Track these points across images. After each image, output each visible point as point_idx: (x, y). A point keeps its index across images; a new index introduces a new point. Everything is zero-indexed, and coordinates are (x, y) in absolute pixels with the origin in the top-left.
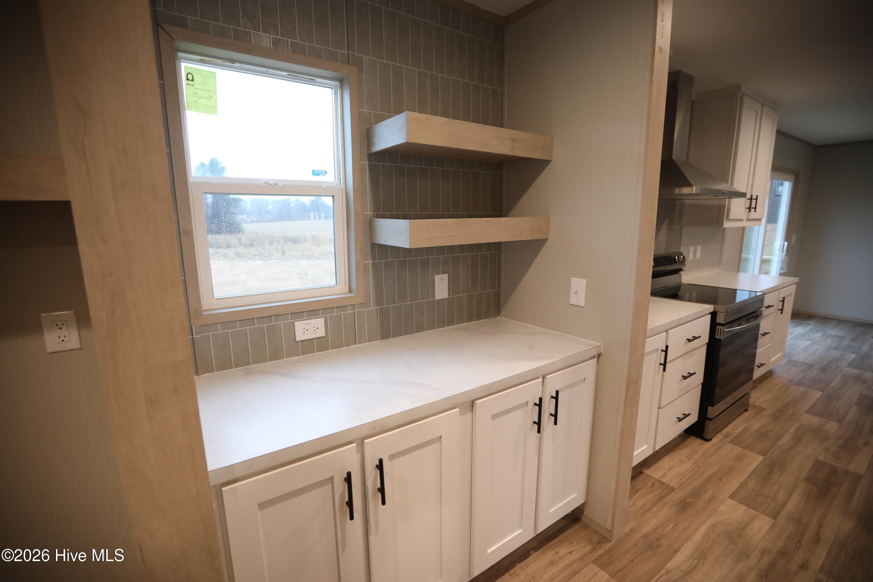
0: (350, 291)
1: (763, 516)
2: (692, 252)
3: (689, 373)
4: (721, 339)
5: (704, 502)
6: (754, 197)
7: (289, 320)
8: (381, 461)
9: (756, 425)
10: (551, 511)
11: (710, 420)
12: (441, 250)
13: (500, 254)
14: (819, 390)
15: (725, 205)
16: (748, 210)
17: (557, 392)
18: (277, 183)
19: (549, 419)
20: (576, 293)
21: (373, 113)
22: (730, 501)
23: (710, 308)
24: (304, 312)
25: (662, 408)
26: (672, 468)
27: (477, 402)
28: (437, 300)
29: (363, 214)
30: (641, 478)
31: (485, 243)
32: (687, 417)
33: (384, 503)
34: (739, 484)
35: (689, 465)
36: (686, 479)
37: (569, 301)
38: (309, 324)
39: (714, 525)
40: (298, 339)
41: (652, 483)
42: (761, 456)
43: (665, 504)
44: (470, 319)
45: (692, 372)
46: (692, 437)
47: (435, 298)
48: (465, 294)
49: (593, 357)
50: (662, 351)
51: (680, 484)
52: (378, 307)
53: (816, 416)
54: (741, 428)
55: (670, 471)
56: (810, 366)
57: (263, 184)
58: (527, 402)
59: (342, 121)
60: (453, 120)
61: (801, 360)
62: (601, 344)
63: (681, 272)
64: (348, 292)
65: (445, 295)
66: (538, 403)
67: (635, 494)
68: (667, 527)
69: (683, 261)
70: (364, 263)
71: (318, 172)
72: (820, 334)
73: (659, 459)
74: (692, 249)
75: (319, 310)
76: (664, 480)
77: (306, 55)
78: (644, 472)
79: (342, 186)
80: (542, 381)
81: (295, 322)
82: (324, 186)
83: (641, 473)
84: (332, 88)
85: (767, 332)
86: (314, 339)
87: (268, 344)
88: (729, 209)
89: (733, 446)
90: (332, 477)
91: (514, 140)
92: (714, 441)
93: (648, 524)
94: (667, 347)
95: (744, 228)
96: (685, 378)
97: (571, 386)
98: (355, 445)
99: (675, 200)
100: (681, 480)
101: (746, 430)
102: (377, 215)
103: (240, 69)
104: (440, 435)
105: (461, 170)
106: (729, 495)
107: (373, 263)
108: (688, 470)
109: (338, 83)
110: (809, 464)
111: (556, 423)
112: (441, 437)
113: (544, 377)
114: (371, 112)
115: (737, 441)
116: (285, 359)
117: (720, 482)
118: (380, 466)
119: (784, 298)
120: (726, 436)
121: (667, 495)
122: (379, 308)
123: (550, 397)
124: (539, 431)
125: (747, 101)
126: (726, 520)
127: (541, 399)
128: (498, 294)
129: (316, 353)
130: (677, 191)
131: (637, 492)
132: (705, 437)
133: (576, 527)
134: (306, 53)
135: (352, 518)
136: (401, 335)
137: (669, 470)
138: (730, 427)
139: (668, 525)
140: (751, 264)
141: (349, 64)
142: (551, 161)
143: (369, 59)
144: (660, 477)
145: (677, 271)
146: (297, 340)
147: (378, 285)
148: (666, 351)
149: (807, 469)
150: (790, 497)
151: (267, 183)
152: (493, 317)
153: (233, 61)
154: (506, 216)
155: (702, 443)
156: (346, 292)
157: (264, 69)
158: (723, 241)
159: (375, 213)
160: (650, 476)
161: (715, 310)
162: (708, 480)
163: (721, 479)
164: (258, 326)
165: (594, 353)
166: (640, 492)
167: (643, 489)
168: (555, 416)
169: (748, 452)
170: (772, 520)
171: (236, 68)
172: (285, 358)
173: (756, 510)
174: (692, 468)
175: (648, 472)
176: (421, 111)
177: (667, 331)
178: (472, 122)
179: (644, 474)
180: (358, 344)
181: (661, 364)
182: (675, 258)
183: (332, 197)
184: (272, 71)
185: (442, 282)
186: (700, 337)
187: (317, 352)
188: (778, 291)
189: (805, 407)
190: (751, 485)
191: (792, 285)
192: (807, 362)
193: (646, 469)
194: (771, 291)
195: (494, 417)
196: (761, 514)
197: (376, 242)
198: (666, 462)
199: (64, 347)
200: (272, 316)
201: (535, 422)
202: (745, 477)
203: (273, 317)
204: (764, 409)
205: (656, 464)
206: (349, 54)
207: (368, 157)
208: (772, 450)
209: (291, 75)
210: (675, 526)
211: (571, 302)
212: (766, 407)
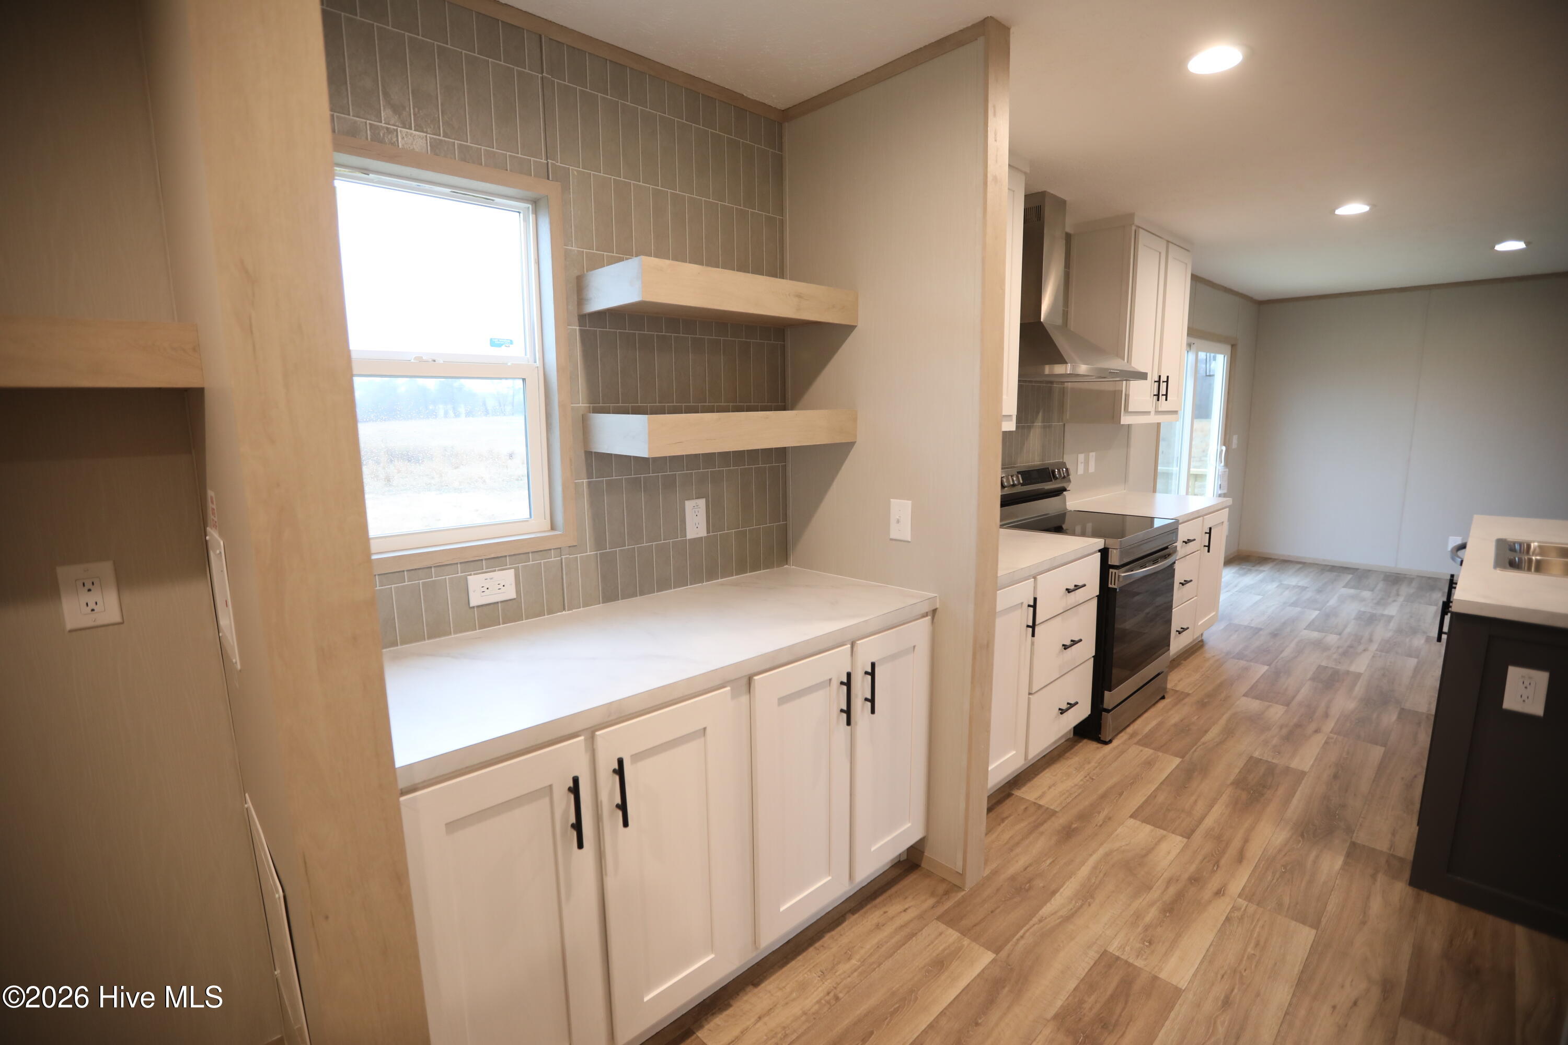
0: (553, 528)
1: (1173, 835)
2: (1082, 463)
3: (1072, 641)
4: (1116, 589)
5: (1097, 825)
6: (1164, 378)
7: (459, 572)
8: (620, 762)
9: (1175, 717)
10: (873, 849)
11: (1108, 711)
12: (693, 460)
13: (785, 467)
14: (1264, 664)
15: (1122, 391)
16: (1156, 397)
17: (873, 665)
18: (434, 358)
19: (863, 678)
20: (898, 521)
21: (586, 252)
22: (1132, 821)
23: (1099, 543)
24: (482, 560)
25: (1035, 693)
26: (1054, 785)
27: (756, 678)
28: (689, 540)
29: (572, 406)
30: (1009, 802)
31: (761, 449)
32: (1072, 707)
33: (626, 824)
34: (1146, 797)
35: (1078, 778)
36: (1073, 797)
37: (889, 536)
38: (491, 579)
39: (1108, 854)
40: (473, 603)
41: (1025, 807)
42: (1178, 758)
43: (1042, 833)
44: (741, 569)
45: (1076, 639)
46: (1085, 741)
47: (686, 537)
48: (733, 531)
49: (926, 614)
50: (1029, 606)
51: (1064, 805)
52: (598, 552)
53: (1257, 699)
54: (1154, 723)
55: (1051, 790)
56: (1257, 631)
57: (412, 361)
58: (830, 680)
59: (536, 263)
60: (710, 268)
61: (1246, 624)
62: (936, 595)
63: (1065, 493)
64: (550, 528)
65: (702, 533)
66: (845, 680)
67: (1000, 825)
68: (1043, 863)
69: (1066, 477)
70: (576, 483)
71: (499, 341)
72: (1275, 585)
73: (1036, 775)
74: (1081, 457)
75: (506, 556)
76: (1041, 803)
77: (482, 165)
78: (1013, 794)
79: (539, 363)
80: (850, 649)
81: (468, 577)
82: (509, 364)
83: (1009, 795)
84: (519, 213)
85: (1188, 579)
86: (498, 602)
87: (426, 611)
88: (1127, 396)
89: (1141, 748)
90: (551, 786)
91: (799, 296)
92: (1115, 743)
93: (1017, 862)
94: (1035, 599)
95: (1159, 425)
96: (1065, 647)
97: (893, 657)
98: (582, 738)
99: (1052, 382)
100: (1065, 799)
101: (1160, 725)
102: (594, 408)
103: (376, 183)
104: (704, 726)
105: (722, 338)
106: (1129, 815)
107: (589, 483)
108: (1076, 785)
109: (530, 206)
110: (1241, 763)
111: (873, 712)
112: (705, 729)
113: (853, 645)
114: (583, 251)
115: (1146, 741)
116: (453, 636)
117: (1120, 797)
118: (620, 771)
119: (1210, 529)
120: (1132, 736)
121: (1045, 821)
122: (600, 553)
123: (864, 673)
124: (849, 723)
125: (1143, 237)
126: (1124, 846)
127: (849, 675)
128: (784, 530)
129: (501, 626)
130: (1047, 369)
131: (1003, 822)
132: (1102, 739)
133: (913, 877)
134: (482, 163)
135: (580, 845)
136: (634, 595)
137: (1050, 787)
138: (1139, 722)
139: (1044, 861)
140: (1174, 482)
141: (548, 179)
142: (856, 326)
143: (577, 171)
144: (1036, 799)
145: (1059, 492)
146: (471, 605)
147: (597, 516)
148: (1034, 606)
149: (1237, 771)
150: (1211, 809)
151: (420, 360)
152: (779, 566)
153: (366, 171)
154: (792, 409)
155: (1098, 748)
156: (546, 530)
157: (414, 184)
158: (1128, 445)
159: (591, 405)
160: (1023, 798)
161: (1106, 546)
162: (1103, 796)
163: (1121, 794)
164: (409, 583)
165: (926, 608)
166: (1006, 822)
167: (1012, 817)
168: (872, 701)
169: (1160, 754)
170: (1185, 840)
171: (372, 181)
172: (452, 633)
173: (1164, 829)
174: (1081, 783)
175: (1018, 793)
176: (660, 254)
177: (1035, 578)
178: (737, 271)
179: (1014, 796)
180: (568, 610)
181: (1028, 626)
182: (1053, 472)
183: (521, 381)
184: (427, 186)
185: (697, 512)
186: (1084, 585)
187: (504, 623)
188: (1202, 518)
189: (1244, 688)
190: (1161, 798)
191: (1223, 509)
192: (1252, 625)
193: (1017, 789)
194: (1190, 518)
195: (783, 701)
196: (1171, 834)
197: (594, 450)
198: (1046, 778)
199: (94, 621)
200: (431, 567)
201: (842, 711)
202: (1153, 787)
203: (433, 569)
204: (1188, 695)
205: (1032, 782)
206: (547, 163)
207: (578, 320)
208: (1194, 748)
209: (457, 193)
210: (1053, 861)
211: (892, 537)
212: (1190, 692)
